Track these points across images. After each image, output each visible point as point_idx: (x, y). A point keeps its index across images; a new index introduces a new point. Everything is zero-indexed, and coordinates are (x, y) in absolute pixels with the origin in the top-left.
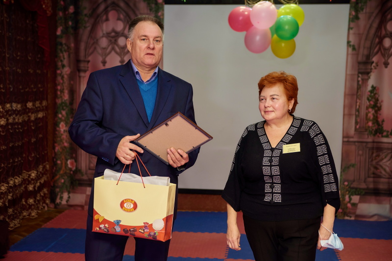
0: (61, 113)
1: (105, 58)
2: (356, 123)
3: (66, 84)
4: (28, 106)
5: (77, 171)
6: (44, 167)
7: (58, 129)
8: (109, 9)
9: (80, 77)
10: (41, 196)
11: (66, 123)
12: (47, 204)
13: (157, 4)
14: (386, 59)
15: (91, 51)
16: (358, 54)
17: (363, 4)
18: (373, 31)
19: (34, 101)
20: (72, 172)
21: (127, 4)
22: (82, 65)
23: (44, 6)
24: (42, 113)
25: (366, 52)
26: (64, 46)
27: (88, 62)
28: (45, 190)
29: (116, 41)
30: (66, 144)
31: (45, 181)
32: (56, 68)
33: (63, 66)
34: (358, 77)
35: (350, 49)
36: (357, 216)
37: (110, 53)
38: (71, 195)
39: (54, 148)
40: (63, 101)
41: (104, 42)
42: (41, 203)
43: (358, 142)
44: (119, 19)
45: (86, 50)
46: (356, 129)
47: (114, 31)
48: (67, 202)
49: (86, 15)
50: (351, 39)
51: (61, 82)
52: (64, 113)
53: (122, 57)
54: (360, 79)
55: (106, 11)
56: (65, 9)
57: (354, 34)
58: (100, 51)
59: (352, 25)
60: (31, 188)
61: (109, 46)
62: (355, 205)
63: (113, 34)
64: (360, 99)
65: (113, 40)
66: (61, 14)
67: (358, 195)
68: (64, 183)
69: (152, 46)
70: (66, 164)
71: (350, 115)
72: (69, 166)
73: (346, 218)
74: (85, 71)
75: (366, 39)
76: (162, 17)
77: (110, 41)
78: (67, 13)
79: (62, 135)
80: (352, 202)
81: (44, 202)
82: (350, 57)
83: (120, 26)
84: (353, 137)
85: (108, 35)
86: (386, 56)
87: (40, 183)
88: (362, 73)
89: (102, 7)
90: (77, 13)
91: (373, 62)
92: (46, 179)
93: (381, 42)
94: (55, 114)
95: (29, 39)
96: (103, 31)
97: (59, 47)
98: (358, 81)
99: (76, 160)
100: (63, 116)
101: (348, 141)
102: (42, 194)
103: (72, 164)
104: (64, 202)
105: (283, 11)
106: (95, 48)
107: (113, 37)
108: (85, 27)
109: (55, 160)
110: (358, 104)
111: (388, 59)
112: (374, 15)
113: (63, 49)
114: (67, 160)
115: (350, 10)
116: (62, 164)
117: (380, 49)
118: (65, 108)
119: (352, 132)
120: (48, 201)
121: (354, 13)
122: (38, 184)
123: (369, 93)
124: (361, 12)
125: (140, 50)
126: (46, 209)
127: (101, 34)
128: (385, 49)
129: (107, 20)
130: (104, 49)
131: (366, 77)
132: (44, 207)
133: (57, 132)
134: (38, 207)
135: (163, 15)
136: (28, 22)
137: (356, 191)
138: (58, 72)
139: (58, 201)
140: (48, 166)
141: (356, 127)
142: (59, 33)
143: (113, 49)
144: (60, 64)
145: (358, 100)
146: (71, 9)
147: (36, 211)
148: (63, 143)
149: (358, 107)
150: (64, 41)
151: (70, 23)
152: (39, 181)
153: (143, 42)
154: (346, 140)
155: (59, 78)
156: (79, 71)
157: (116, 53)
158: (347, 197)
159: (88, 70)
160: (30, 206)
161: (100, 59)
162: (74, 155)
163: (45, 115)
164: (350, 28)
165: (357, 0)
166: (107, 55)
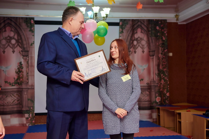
1: (4, 50)
8: (6, 26)
13: (31, 24)
14: (135, 50)
17: (124, 26)
18: (129, 38)
21: (16, 24)
29: (10, 41)
37: (7, 47)
41: (4, 42)
44: (11, 31)
47: (9, 36)
53: (14, 49)
55: (5, 27)
58: (2, 46)
59: (121, 35)
61: (6, 44)
63: (8, 38)
75: (127, 41)
76: (33, 30)
77: (7, 41)
83: (12, 34)
85: (6, 38)
86: (135, 48)
89: (3, 25)
91: (130, 51)
93: (133, 43)
96: (3, 37)
105: (99, 24)
107: (8, 39)
111: (136, 50)
112: (130, 31)
115: (120, 28)
117: (132, 46)
121: (121, 30)
124: (124, 30)
127: (2, 38)
128: (135, 46)
129: (5, 31)
130: (4, 45)
135: (34, 29)
143: (9, 45)
157: (11, 47)
161: (2, 50)
165: (122, 24)
166: (5, 48)
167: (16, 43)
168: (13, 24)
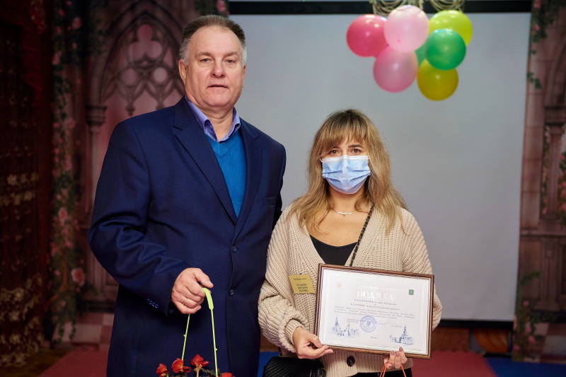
0: (61, 193)
1: (133, 102)
2: (542, 205)
3: (68, 145)
4: (9, 182)
5: (87, 287)
6: (34, 282)
7: (55, 218)
8: (139, 22)
9: (91, 133)
10: (29, 329)
11: (69, 210)
12: (39, 343)
13: (216, 12)
15: (109, 90)
16: (544, 94)
17: (551, 13)
19: (18, 173)
20: (78, 290)
21: (168, 14)
22: (95, 114)
23: (33, 18)
24: (30, 194)
25: (557, 90)
26: (64, 83)
27: (105, 108)
28: (36, 320)
29: (149, 76)
30: (69, 244)
31: (35, 305)
32: (52, 119)
33: (64, 116)
34: (545, 130)
35: (532, 86)
36: (544, 357)
37: (140, 93)
38: (78, 326)
39: (49, 250)
40: (64, 172)
41: (130, 76)
42: (30, 341)
43: (545, 236)
44: (154, 39)
45: (100, 89)
46: (541, 216)
47: (146, 58)
48: (71, 337)
49: (100, 32)
50: (533, 70)
51: (61, 141)
52: (65, 192)
53: (160, 100)
54: (547, 134)
55: (134, 25)
56: (66, 22)
57: (539, 61)
58: (124, 91)
59: (535, 47)
60: (15, 316)
61: (138, 82)
62: (540, 339)
63: (145, 63)
64: (547, 167)
65: (145, 73)
66: (59, 31)
67: (546, 321)
68: (66, 307)
69: (218, 72)
70: (69, 277)
71: (532, 192)
72: (75, 279)
73: (527, 360)
74: (100, 124)
75: (557, 69)
77: (141, 74)
78: (69, 28)
79: (62, 228)
80: (537, 333)
81: (35, 339)
82: (531, 99)
83: (156, 51)
84: (536, 229)
85: (137, 65)
87: (29, 308)
88: (551, 125)
90: (86, 28)
92: (37, 301)
94: (51, 194)
95: (11, 72)
96: (128, 59)
97: (57, 85)
98: (545, 138)
99: (85, 268)
100: (63, 197)
101: (529, 236)
102: (31, 326)
103: (78, 275)
104: (66, 338)
105: (438, 22)
106: (116, 87)
107: (145, 68)
108: (100, 53)
109: (51, 269)
110: (545, 174)
113: (63, 89)
114: (70, 270)
115: (532, 22)
116: (62, 275)
118: (66, 184)
119: (535, 219)
120: (40, 338)
121: (537, 27)
122: (26, 310)
123: (563, 158)
124: (549, 26)
125: (199, 80)
126: (37, 349)
127: (126, 64)
129: (135, 40)
130: (131, 87)
131: (557, 131)
132: (33, 347)
133: (54, 225)
134: (26, 349)
136: (8, 43)
137: (542, 316)
138: (56, 125)
139: (56, 336)
140: (40, 280)
141: (541, 212)
142: (56, 61)
143: (146, 87)
144: (58, 112)
145: (545, 169)
146: (76, 23)
147: (22, 355)
148: (64, 242)
149: (544, 179)
150: (64, 75)
151: (75, 46)
152: (26, 305)
153: (203, 64)
154: (525, 233)
155: (57, 136)
156: (90, 123)
157: (151, 94)
158: (528, 326)
159: (104, 122)
160: (14, 347)
161: (125, 104)
162: (82, 262)
163: (34, 196)
164: (531, 52)
165: (543, 6)
166: (135, 97)
167: (168, 80)
168: (160, 15)
